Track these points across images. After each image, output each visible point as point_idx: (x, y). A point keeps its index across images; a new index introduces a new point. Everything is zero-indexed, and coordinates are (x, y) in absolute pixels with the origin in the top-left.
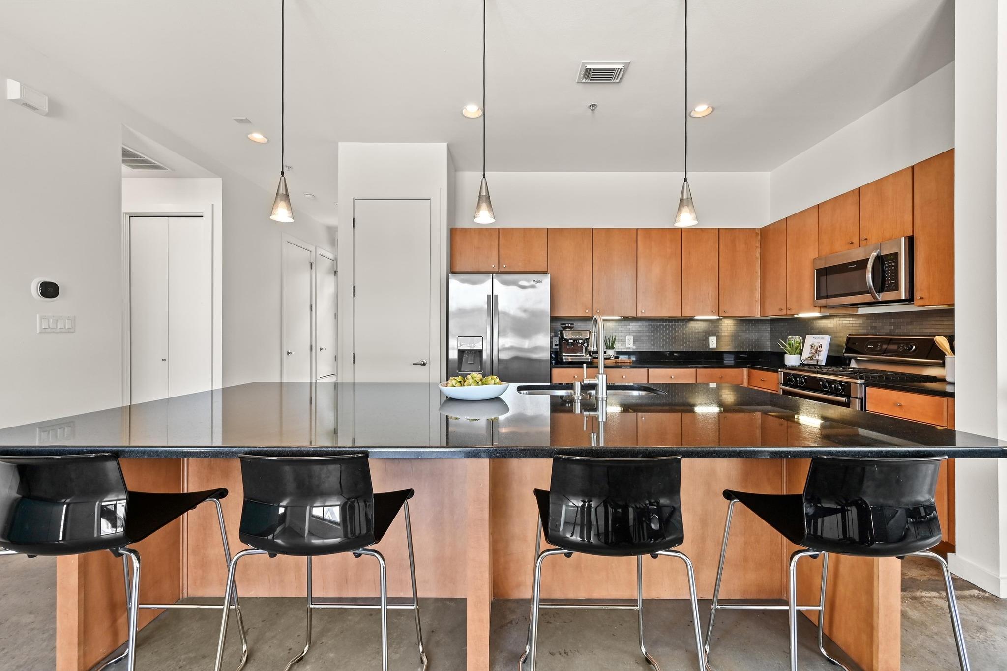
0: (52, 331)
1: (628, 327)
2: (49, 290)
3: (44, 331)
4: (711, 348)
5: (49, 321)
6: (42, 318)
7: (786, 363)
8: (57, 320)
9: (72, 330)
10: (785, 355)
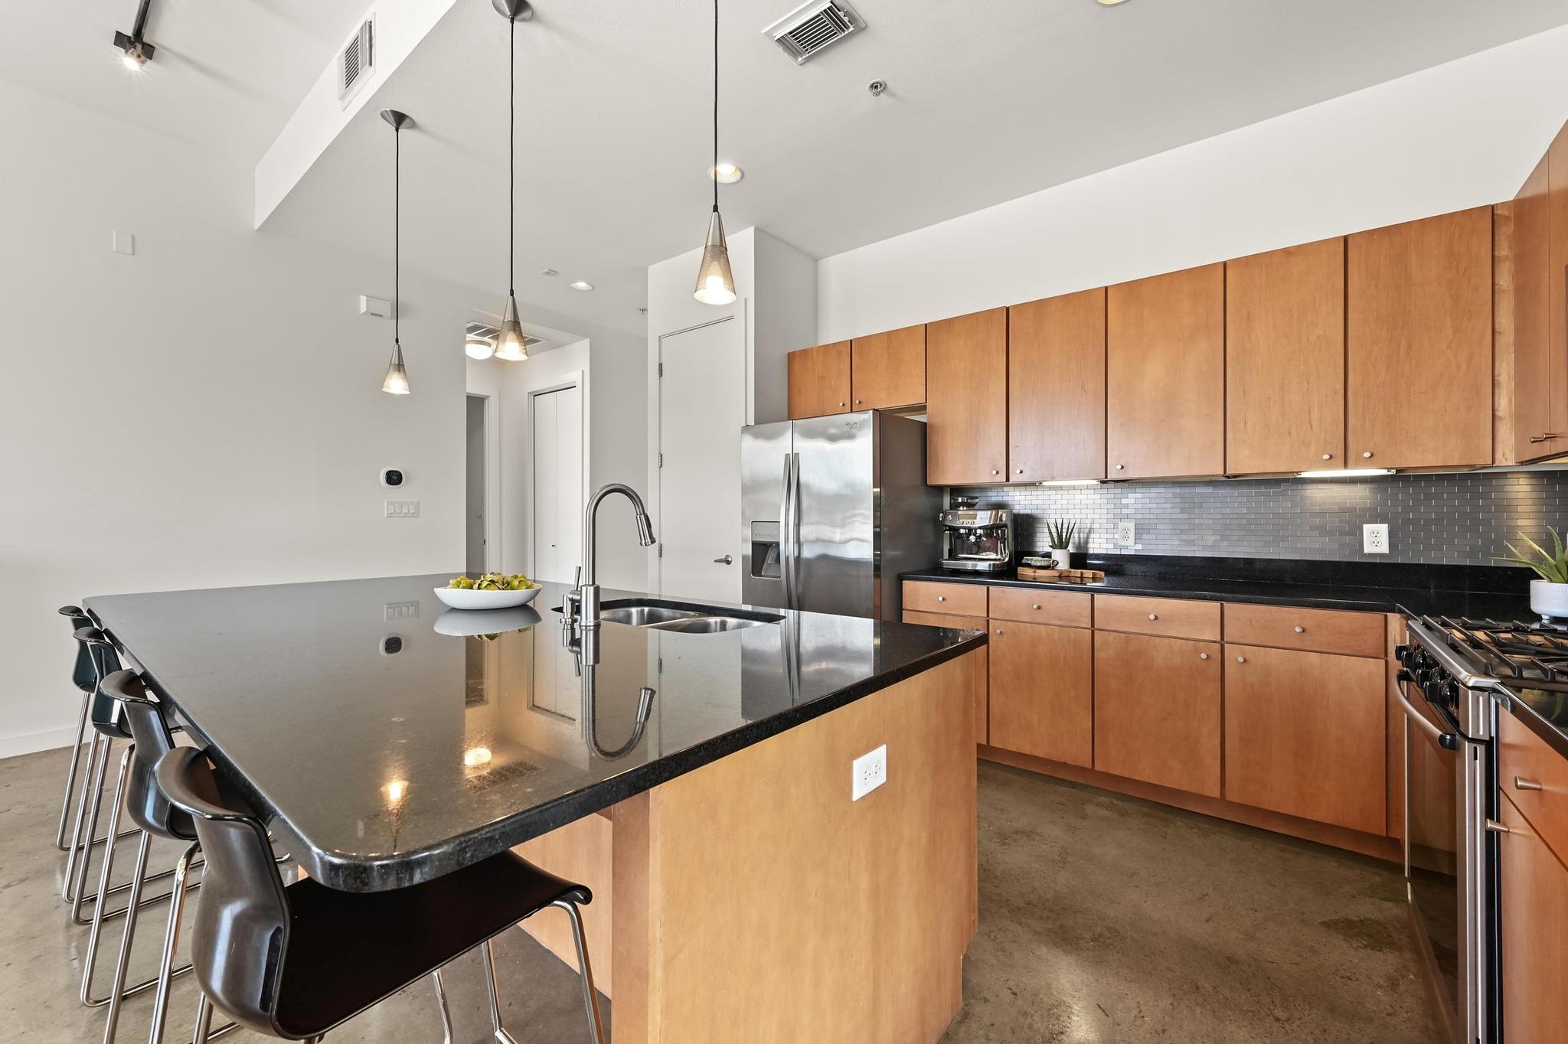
0: (398, 515)
1: (1124, 501)
2: (394, 478)
3: (390, 516)
4: (1371, 555)
5: (395, 507)
6: (389, 503)
7: (1536, 606)
8: (402, 506)
9: (415, 515)
10: (1534, 583)
